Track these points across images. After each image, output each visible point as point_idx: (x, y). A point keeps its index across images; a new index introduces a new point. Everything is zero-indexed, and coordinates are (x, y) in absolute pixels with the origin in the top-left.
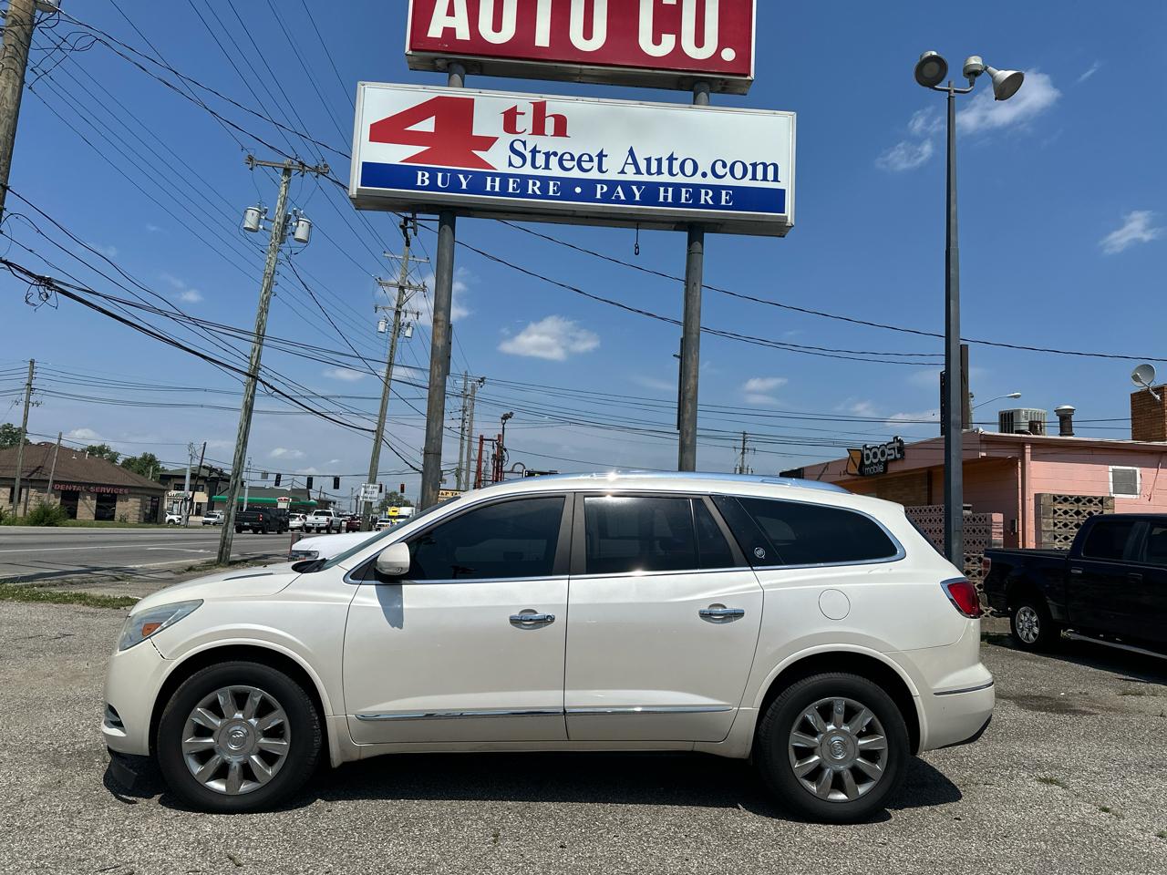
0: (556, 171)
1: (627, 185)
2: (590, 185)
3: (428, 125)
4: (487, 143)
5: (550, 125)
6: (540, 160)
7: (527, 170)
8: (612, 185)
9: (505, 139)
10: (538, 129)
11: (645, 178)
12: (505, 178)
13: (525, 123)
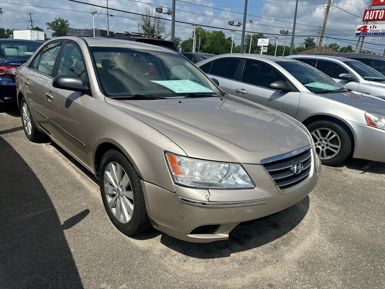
0: (374, 32)
1: (381, 33)
2: (377, 33)
3: (362, 29)
4: (368, 30)
5: (375, 27)
6: (373, 31)
7: (371, 32)
8: (380, 33)
9: (370, 29)
10: (373, 28)
11: (384, 32)
12: (369, 33)
13: (372, 27)
